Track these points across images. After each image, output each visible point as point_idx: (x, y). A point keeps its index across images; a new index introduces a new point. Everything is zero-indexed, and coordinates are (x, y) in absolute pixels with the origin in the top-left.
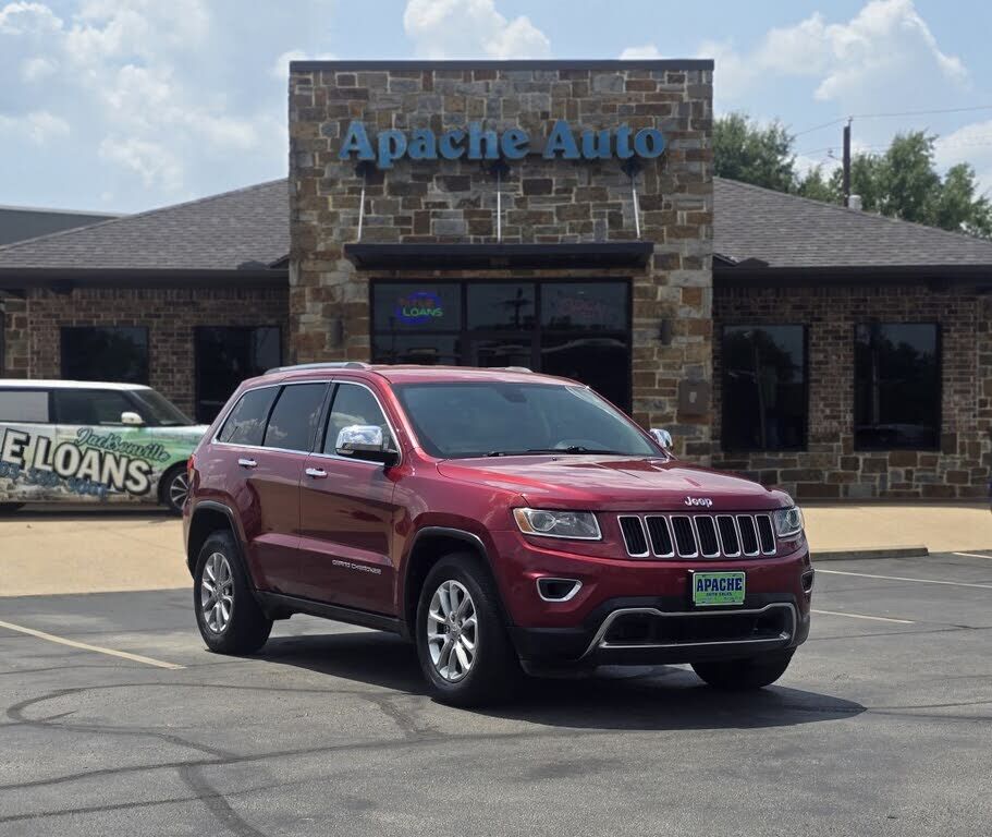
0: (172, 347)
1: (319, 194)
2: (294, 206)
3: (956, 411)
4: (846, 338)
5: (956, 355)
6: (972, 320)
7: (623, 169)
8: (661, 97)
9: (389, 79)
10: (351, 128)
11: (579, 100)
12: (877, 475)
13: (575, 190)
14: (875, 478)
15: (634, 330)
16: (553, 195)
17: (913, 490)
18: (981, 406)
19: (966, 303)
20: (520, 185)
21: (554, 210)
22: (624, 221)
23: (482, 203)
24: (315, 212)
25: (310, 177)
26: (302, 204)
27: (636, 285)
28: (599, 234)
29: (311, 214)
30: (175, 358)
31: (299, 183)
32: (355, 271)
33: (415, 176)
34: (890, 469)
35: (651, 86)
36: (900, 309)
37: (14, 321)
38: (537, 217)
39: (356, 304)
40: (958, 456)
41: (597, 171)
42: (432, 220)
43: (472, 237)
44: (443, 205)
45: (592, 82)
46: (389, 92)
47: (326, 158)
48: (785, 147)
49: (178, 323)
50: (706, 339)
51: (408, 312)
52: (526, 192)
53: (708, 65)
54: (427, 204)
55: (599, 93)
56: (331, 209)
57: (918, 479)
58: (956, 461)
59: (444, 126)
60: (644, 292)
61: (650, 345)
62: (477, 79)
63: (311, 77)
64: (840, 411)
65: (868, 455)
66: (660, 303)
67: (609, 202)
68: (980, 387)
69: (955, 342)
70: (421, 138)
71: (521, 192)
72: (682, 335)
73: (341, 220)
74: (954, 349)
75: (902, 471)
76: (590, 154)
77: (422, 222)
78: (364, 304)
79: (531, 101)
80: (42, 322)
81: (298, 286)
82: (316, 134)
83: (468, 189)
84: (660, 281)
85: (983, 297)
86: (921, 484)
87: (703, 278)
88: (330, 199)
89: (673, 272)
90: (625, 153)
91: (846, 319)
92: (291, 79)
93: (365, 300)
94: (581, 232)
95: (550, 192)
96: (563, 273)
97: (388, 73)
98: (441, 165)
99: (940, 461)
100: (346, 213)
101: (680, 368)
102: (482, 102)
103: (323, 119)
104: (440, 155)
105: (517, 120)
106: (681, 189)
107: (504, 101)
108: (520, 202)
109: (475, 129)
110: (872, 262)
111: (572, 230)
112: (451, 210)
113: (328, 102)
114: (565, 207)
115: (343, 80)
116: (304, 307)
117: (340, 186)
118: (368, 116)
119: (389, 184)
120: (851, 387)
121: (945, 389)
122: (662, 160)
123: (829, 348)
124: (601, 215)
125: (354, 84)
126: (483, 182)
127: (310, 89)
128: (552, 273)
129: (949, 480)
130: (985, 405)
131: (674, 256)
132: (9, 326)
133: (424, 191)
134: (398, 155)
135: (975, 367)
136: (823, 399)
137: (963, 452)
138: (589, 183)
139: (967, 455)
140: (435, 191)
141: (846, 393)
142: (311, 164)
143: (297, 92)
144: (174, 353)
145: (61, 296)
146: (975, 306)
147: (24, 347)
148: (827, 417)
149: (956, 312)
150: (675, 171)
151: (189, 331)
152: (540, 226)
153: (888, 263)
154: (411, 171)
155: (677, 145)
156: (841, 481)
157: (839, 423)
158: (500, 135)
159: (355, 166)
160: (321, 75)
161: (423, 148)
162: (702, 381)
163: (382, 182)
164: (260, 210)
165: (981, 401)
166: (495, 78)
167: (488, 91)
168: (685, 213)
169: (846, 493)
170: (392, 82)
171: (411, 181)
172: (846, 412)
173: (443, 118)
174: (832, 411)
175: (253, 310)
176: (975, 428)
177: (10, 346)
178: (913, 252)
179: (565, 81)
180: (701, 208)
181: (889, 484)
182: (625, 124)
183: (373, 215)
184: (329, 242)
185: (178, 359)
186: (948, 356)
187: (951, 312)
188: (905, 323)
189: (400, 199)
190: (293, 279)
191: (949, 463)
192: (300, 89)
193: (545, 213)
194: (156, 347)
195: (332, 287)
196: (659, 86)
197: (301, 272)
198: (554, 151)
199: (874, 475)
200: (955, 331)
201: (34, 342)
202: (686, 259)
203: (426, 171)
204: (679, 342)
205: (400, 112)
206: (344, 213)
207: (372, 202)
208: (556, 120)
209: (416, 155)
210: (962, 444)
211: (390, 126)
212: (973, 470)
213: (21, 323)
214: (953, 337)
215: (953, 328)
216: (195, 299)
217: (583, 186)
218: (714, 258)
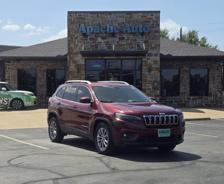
0: (41, 74)
1: (74, 40)
2: (69, 43)
3: (212, 88)
4: (188, 72)
5: (212, 75)
6: (215, 68)
7: (140, 35)
8: (149, 19)
9: (89, 15)
10: (81, 26)
11: (131, 20)
12: (195, 101)
13: (130, 39)
14: (194, 102)
15: (143, 70)
16: (125, 40)
17: (203, 105)
18: (217, 86)
19: (214, 64)
20: (118, 38)
21: (125, 44)
22: (141, 46)
23: (109, 42)
24: (73, 44)
25: (72, 37)
26: (70, 42)
27: (143, 60)
28: (135, 49)
29: (72, 45)
30: (42, 76)
31: (70, 38)
32: (82, 57)
33: (95, 36)
34: (198, 100)
35: (147, 17)
36: (200, 65)
37: (7, 68)
38: (122, 45)
39: (82, 64)
40: (212, 97)
41: (135, 35)
42: (99, 46)
43: (107, 49)
44: (101, 43)
45: (133, 16)
46: (89, 18)
47: (75, 32)
48: (167, 33)
49: (43, 68)
50: (158, 72)
51: (93, 66)
52: (119, 40)
53: (159, 12)
54: (97, 42)
55: (135, 18)
56: (77, 43)
57: (204, 102)
58: (212, 98)
59: (101, 25)
60: (145, 62)
61: (146, 73)
62: (108, 15)
63: (72, 15)
64: (187, 88)
65: (193, 97)
66: (148, 64)
67: (137, 42)
68: (217, 82)
69: (212, 73)
70: (96, 28)
71: (118, 40)
72: (153, 71)
73: (79, 46)
74: (212, 74)
75: (200, 100)
76: (133, 31)
77: (96, 46)
78: (84, 64)
79: (120, 20)
80: (13, 68)
81: (69, 60)
82: (73, 27)
83: (106, 39)
84: (148, 59)
85: (218, 63)
86: (204, 103)
87: (158, 58)
88: (76, 41)
89: (151, 57)
90: (141, 31)
91: (188, 68)
92: (68, 15)
93: (84, 63)
94: (131, 48)
95: (124, 40)
96: (127, 57)
97: (89, 14)
98: (101, 34)
99: (209, 98)
100: (80, 44)
101: (153, 78)
102: (110, 20)
103: (75, 24)
104: (100, 32)
105: (117, 24)
106: (153, 39)
107: (114, 20)
108: (118, 42)
109: (108, 26)
110: (195, 55)
111: (129, 48)
112: (103, 44)
113: (76, 20)
114: (128, 43)
115: (79, 15)
116: (70, 65)
117: (79, 38)
118: (85, 23)
119: (89, 38)
120: (189, 82)
121: (209, 83)
122: (149, 33)
123: (184, 74)
124: (135, 45)
125: (82, 16)
126: (110, 38)
127: (72, 17)
128: (125, 57)
129: (210, 103)
130: (218, 86)
131: (152, 54)
132: (6, 69)
133: (97, 40)
134: (91, 32)
135: (216, 78)
136: (183, 85)
137: (213, 96)
138: (133, 38)
139: (214, 97)
140: (99, 40)
141: (188, 83)
142: (72, 34)
143: (69, 18)
144: (42, 75)
145: (18, 63)
146: (216, 65)
147: (9, 74)
148: (184, 89)
149: (212, 66)
150: (152, 35)
151: (45, 70)
152: (122, 47)
153: (198, 55)
154: (94, 35)
155: (152, 29)
156: (187, 103)
157: (187, 90)
158: (113, 27)
159: (82, 34)
160: (74, 14)
161: (97, 30)
162: (158, 81)
163: (88, 38)
164: (61, 44)
165: (217, 85)
166: (112, 15)
167: (111, 18)
168: (154, 44)
169: (188, 105)
170: (90, 16)
171: (94, 37)
172: (188, 88)
173: (101, 24)
174: (185, 87)
175: (59, 66)
176: (216, 91)
177: (7, 73)
178: (204, 53)
179: (128, 16)
180: (157, 43)
181: (197, 104)
182: (141, 25)
183: (86, 45)
184: (76, 51)
185: (43, 76)
186: (210, 75)
187: (211, 66)
188: (201, 68)
189: (92, 41)
190: (68, 59)
191: (210, 99)
192: (70, 17)
193: (123, 44)
194: (38, 74)
195: (77, 60)
196: (148, 17)
197: (70, 57)
198: (126, 31)
199: (194, 101)
200: (212, 70)
201: (12, 73)
202: (154, 54)
203: (97, 35)
204: (152, 72)
205: (92, 22)
206: (79, 44)
207: (86, 42)
208: (126, 24)
209: (95, 32)
210: (213, 95)
211: (89, 25)
212: (216, 100)
213: (9, 68)
214: (211, 72)
215: (211, 70)
216: (46, 63)
217: (132, 38)
218: (160, 54)
